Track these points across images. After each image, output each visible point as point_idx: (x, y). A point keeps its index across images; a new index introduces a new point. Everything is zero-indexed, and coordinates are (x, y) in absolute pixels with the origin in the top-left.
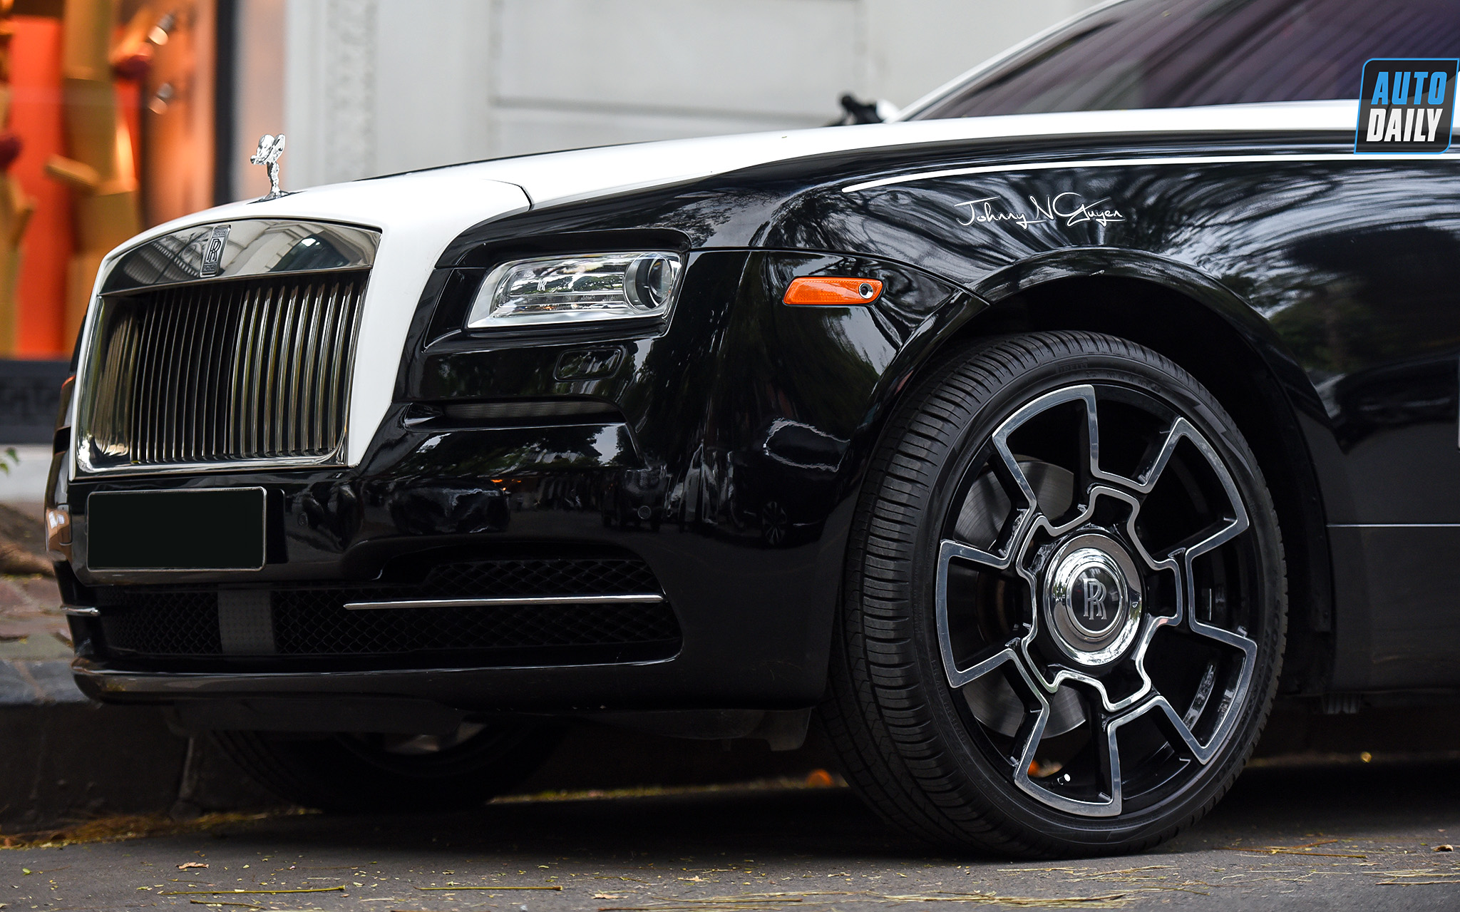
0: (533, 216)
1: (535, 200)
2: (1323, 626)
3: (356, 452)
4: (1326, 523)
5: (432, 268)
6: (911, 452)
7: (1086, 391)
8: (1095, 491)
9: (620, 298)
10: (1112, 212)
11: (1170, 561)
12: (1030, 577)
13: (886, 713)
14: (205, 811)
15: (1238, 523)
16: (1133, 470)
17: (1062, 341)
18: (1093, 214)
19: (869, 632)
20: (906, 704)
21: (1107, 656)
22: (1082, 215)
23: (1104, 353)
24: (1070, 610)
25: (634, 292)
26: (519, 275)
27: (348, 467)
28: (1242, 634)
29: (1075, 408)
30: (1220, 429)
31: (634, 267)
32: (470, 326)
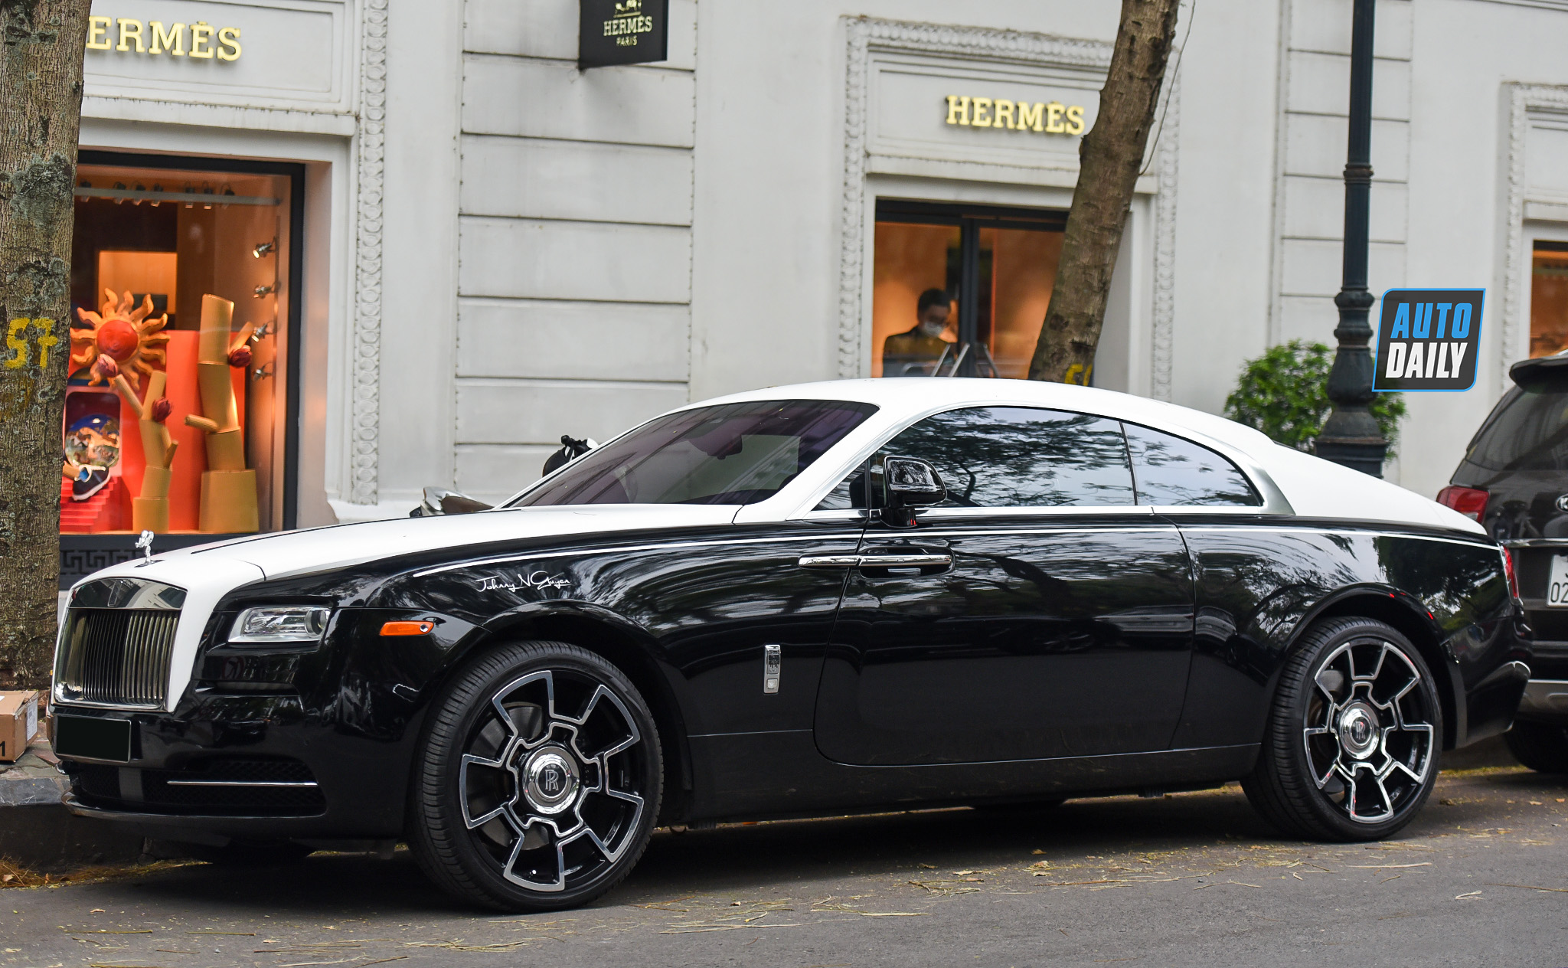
0: (266, 584)
1: (267, 576)
2: (688, 787)
3: (172, 704)
4: (686, 735)
5: (212, 611)
6: (449, 709)
7: (547, 674)
8: (552, 725)
9: (303, 628)
10: (564, 580)
11: (596, 760)
12: (515, 771)
13: (435, 842)
14: (157, 859)
15: (633, 739)
16: (576, 712)
17: (534, 648)
18: (553, 582)
19: (425, 801)
20: (443, 838)
21: (557, 809)
22: (547, 583)
23: (558, 654)
24: (537, 784)
25: (310, 626)
26: (256, 615)
27: (168, 713)
28: (636, 794)
29: (541, 684)
30: (624, 689)
31: (309, 614)
32: (229, 641)
